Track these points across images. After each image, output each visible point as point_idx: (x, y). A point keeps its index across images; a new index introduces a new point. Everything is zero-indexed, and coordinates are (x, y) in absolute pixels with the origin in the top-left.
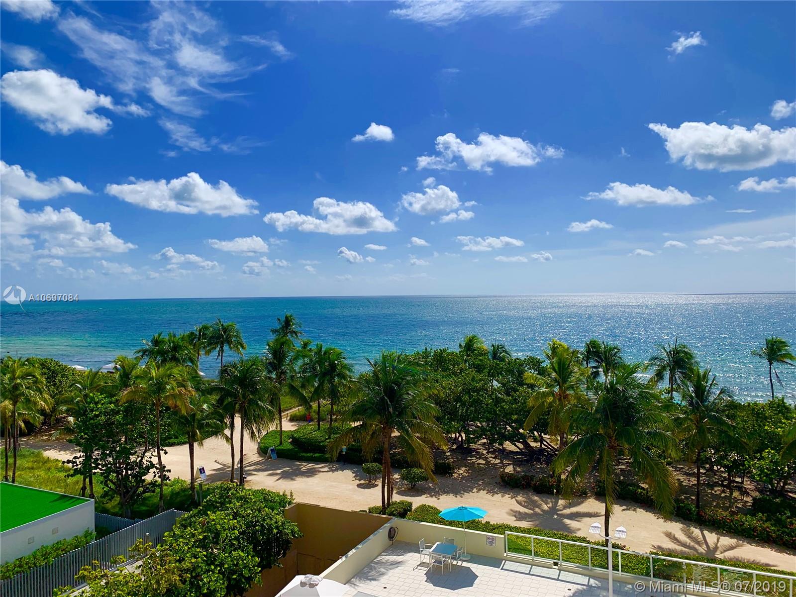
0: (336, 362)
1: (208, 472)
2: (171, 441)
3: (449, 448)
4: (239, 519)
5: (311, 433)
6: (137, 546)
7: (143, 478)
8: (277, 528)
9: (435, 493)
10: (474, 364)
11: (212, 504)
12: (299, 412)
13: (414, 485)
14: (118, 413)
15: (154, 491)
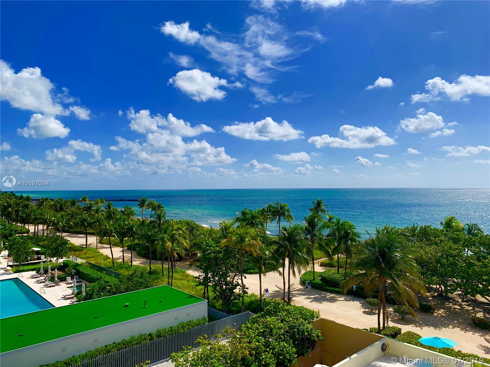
0: (349, 231)
1: (270, 292)
2: (251, 271)
3: (431, 295)
4: (284, 323)
5: (333, 275)
6: (227, 330)
7: (234, 291)
8: (307, 332)
9: (420, 325)
10: (451, 237)
11: (269, 311)
12: (326, 261)
13: (404, 317)
14: (221, 252)
15: (239, 300)
